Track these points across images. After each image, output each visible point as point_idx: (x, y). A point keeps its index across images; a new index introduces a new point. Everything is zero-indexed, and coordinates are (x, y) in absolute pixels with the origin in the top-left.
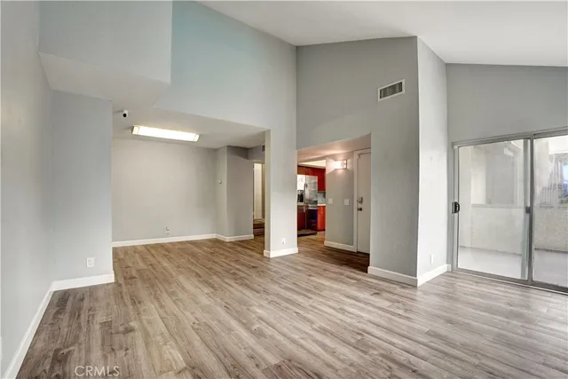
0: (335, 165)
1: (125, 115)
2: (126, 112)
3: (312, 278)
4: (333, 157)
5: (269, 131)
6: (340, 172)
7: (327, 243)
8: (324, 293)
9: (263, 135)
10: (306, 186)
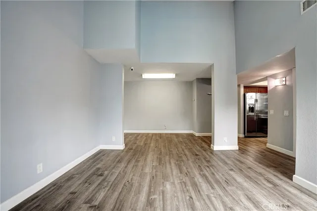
0: (276, 83)
1: (132, 70)
2: (132, 68)
3: (232, 173)
4: (274, 76)
5: (213, 64)
6: (280, 88)
7: (269, 145)
8: (229, 188)
9: (210, 68)
10: (256, 101)
